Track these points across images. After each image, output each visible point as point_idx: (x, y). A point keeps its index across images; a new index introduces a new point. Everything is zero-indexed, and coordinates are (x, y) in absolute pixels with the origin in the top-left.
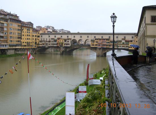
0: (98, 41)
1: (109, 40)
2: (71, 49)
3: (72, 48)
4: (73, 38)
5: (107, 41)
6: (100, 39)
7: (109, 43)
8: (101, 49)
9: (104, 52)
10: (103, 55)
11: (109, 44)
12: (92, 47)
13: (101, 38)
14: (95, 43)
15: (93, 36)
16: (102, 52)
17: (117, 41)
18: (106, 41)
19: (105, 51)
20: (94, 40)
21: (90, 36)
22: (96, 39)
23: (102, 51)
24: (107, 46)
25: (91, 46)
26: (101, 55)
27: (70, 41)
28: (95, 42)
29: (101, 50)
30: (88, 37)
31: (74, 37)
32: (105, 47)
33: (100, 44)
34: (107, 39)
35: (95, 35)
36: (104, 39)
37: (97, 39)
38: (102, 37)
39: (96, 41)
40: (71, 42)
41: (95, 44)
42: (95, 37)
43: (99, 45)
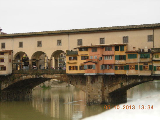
0: (88, 53)
1: (122, 50)
2: (11, 83)
3: (17, 80)
4: (17, 50)
5: (119, 53)
6: (94, 48)
7: (122, 58)
8: (100, 80)
9: (110, 91)
10: (107, 100)
11: (122, 62)
12: (71, 76)
13: (98, 44)
14: (80, 62)
15: (74, 39)
16: (103, 91)
17: (149, 52)
18: (112, 52)
19: (113, 85)
20: (76, 53)
21: (64, 39)
22: (81, 49)
23: (104, 86)
24: (116, 68)
25: (69, 72)
26: (100, 100)
27: (6, 57)
28: (79, 58)
29: (99, 83)
30: (59, 42)
31: (21, 45)
32: (112, 72)
33: (94, 64)
34: (117, 47)
35: (79, 37)
36: (108, 48)
37: (87, 48)
38: (102, 40)
39: (84, 53)
40: (10, 61)
41: (78, 65)
42: (80, 42)
43: (90, 67)
